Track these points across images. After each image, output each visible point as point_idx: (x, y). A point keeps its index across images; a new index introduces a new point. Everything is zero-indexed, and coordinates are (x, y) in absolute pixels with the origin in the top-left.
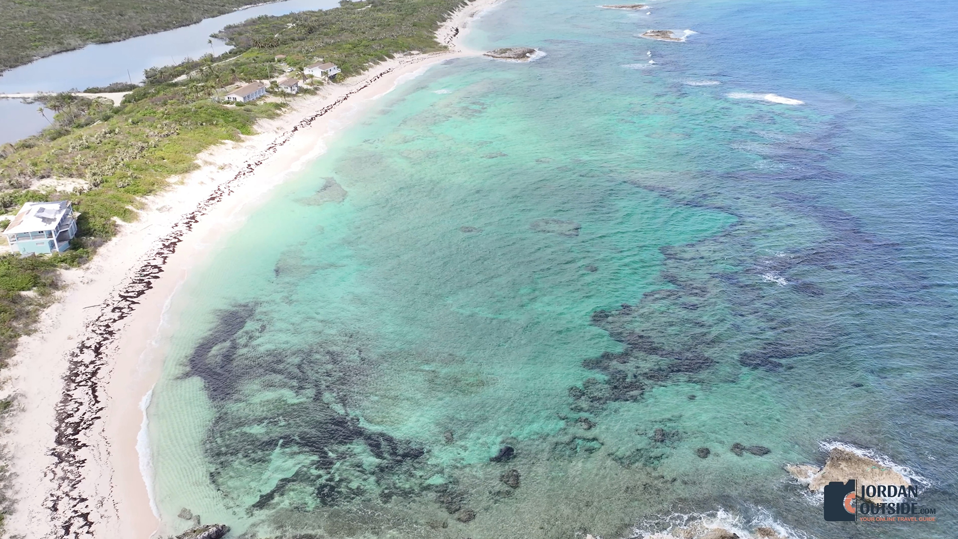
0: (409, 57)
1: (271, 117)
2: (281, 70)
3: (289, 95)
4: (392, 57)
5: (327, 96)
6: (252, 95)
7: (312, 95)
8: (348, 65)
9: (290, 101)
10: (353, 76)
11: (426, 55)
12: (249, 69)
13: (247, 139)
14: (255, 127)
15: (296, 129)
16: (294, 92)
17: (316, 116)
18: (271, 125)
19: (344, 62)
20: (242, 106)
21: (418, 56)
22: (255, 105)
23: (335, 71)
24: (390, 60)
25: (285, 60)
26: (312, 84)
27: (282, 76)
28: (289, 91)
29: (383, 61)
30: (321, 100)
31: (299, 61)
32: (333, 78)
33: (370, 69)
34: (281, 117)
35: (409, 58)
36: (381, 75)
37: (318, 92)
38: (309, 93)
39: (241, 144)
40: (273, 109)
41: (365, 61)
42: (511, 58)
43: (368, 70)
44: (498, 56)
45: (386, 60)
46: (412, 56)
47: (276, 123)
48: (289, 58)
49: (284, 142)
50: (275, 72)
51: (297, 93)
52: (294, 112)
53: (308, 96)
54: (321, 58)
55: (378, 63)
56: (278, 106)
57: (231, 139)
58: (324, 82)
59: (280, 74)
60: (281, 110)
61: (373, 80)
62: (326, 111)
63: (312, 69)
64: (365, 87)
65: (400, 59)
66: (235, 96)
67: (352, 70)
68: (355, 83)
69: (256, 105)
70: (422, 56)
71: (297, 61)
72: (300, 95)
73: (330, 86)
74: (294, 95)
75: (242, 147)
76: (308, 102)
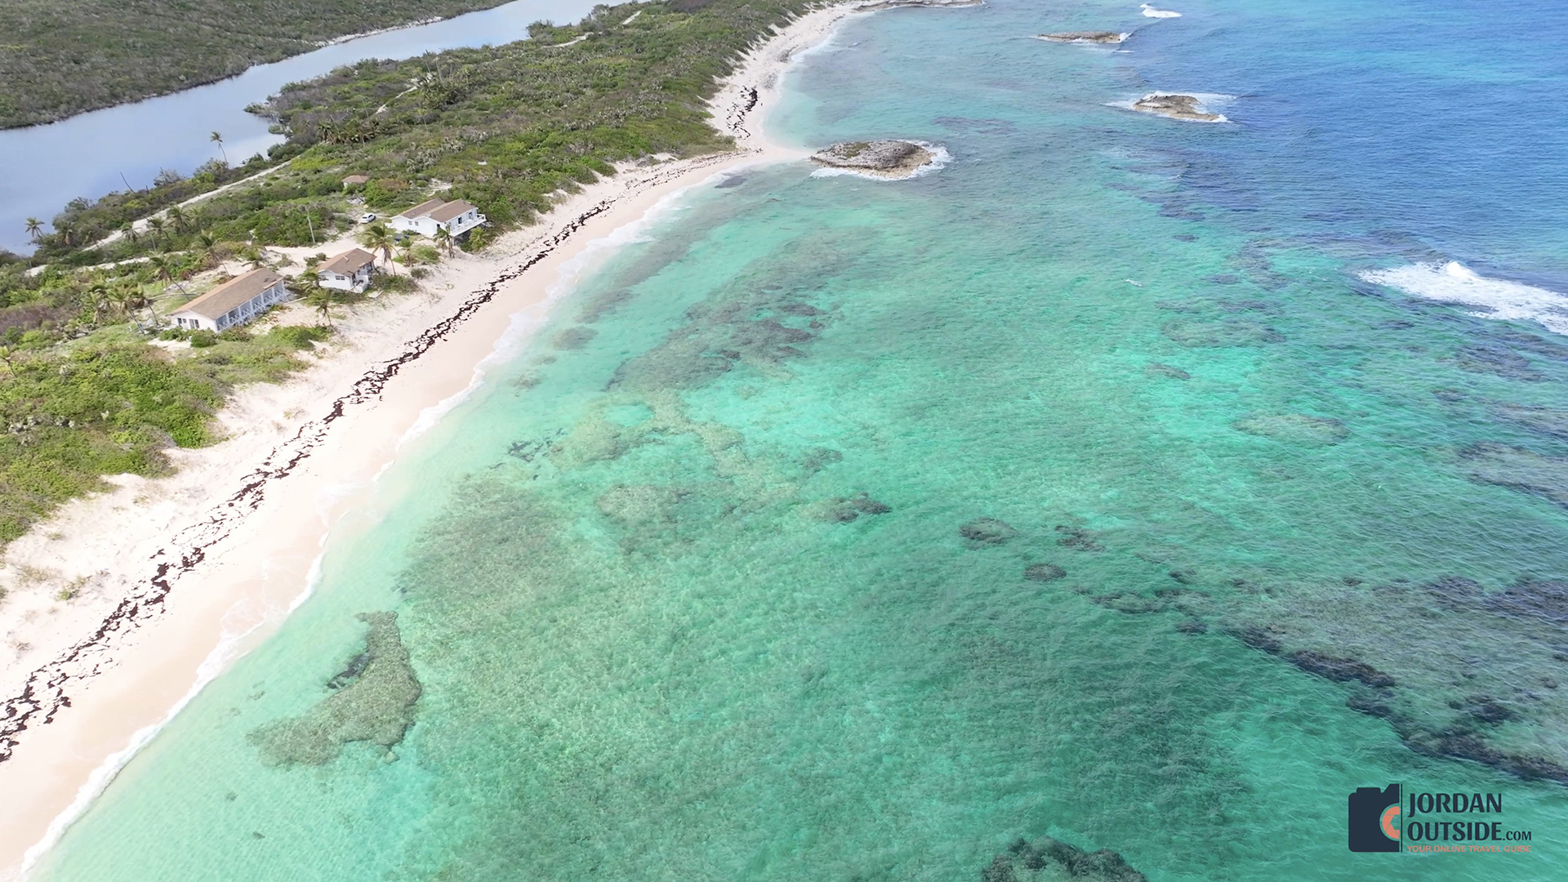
0: (649, 168)
1: (277, 377)
2: (345, 220)
3: (342, 297)
4: (609, 172)
5: (441, 293)
6: (245, 308)
7: (405, 292)
8: (504, 201)
9: (343, 318)
10: (514, 229)
11: (686, 163)
12: (271, 218)
13: (186, 463)
14: (223, 417)
15: (338, 410)
16: (359, 289)
17: (402, 360)
18: (273, 402)
19: (497, 194)
20: (208, 345)
21: (669, 167)
22: (243, 339)
23: (471, 220)
24: (606, 179)
25: (363, 189)
26: (408, 260)
27: (347, 234)
28: (345, 285)
29: (589, 183)
30: (426, 307)
31: (394, 193)
32: (465, 241)
33: (558, 207)
34: (307, 374)
35: (648, 172)
36: (582, 219)
37: (420, 283)
38: (397, 288)
39: (164, 483)
40: (288, 348)
41: (548, 188)
42: (868, 167)
43: (551, 209)
44: (842, 163)
45: (596, 181)
46: (656, 167)
47: (285, 396)
48: (371, 185)
49: (293, 463)
50: (329, 226)
51: (368, 289)
52: (346, 352)
53: (394, 296)
54: (448, 181)
55: (577, 190)
56: (305, 338)
57: (137, 471)
58: (440, 250)
59: (343, 230)
60: (310, 347)
61: (560, 238)
62: (431, 342)
63: (415, 219)
64: (541, 257)
65: (629, 175)
66: (195, 316)
67: (513, 213)
68: (518, 248)
69: (245, 339)
70: (679, 164)
71: (390, 194)
72: (374, 294)
73: (456, 263)
74: (359, 298)
75: (163, 493)
76: (390, 315)
